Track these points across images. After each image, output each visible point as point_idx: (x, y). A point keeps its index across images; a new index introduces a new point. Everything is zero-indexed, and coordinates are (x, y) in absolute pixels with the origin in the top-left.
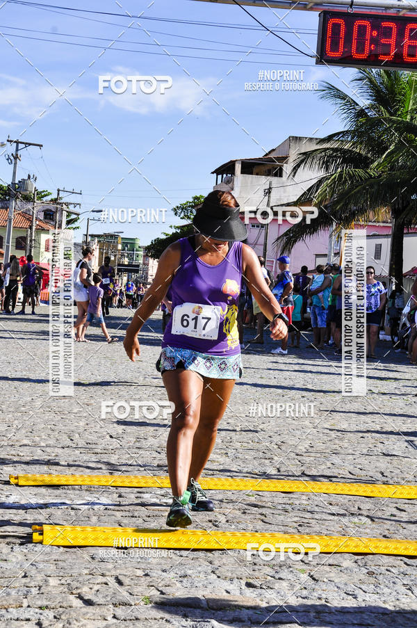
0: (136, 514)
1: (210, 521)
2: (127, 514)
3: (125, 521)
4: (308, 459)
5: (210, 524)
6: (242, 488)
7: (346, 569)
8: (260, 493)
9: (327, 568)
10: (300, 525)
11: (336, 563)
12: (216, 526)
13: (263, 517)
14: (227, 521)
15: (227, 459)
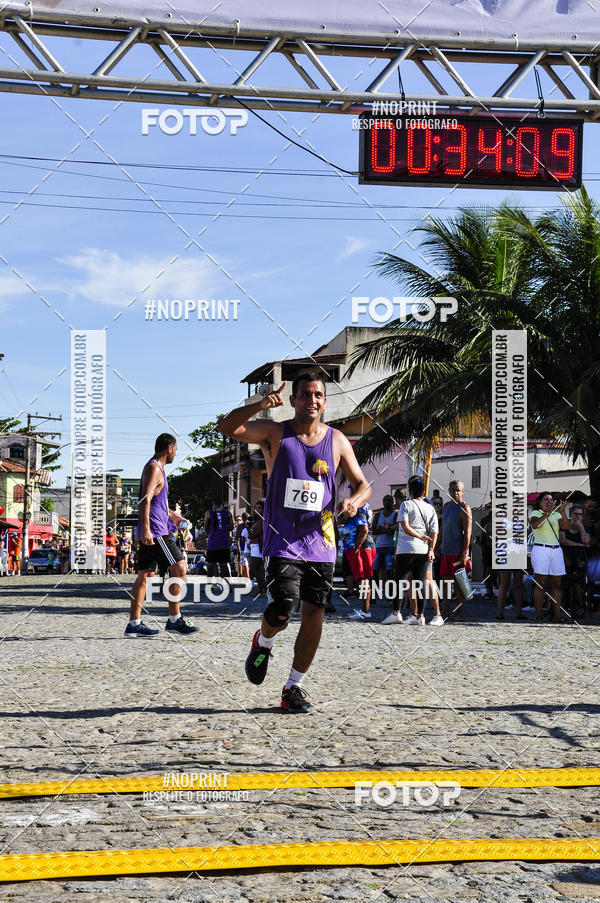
0: (133, 827)
1: (241, 830)
2: (120, 828)
3: (116, 837)
4: (383, 745)
5: (241, 834)
6: (288, 785)
7: (437, 880)
8: (315, 791)
9: (410, 882)
10: (371, 829)
11: (422, 873)
12: (249, 835)
13: (319, 821)
14: (266, 829)
15: (268, 751)
